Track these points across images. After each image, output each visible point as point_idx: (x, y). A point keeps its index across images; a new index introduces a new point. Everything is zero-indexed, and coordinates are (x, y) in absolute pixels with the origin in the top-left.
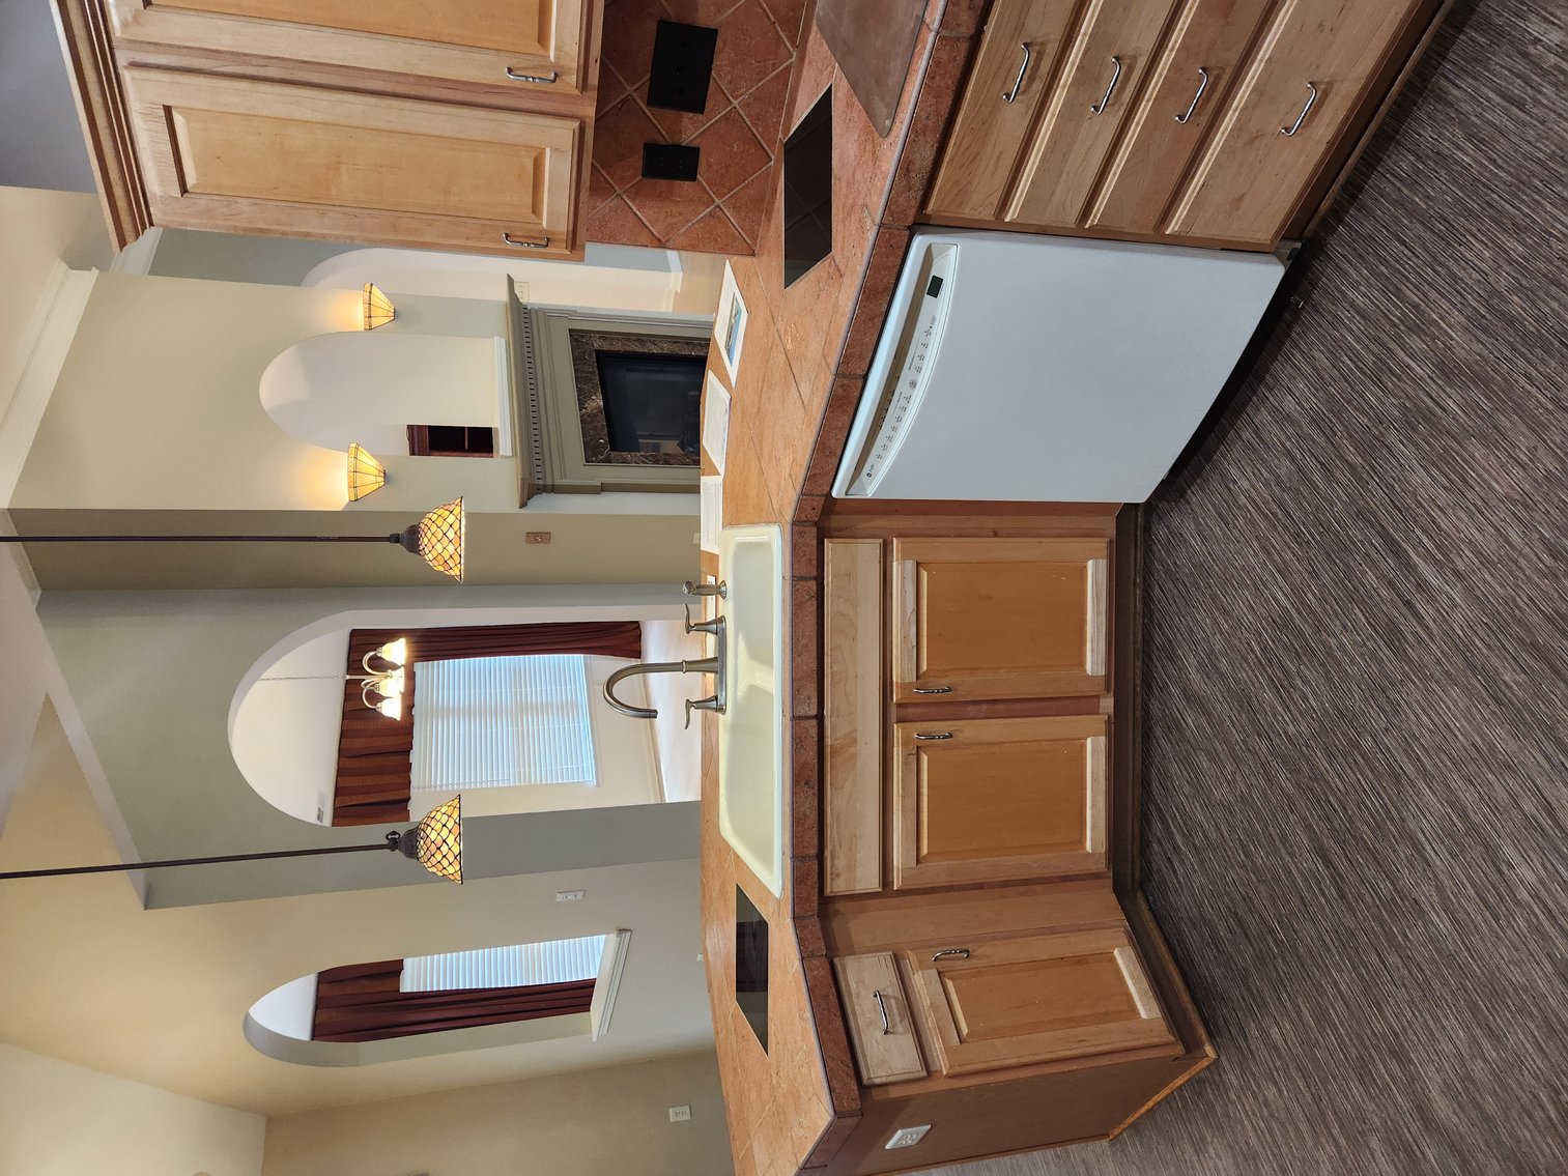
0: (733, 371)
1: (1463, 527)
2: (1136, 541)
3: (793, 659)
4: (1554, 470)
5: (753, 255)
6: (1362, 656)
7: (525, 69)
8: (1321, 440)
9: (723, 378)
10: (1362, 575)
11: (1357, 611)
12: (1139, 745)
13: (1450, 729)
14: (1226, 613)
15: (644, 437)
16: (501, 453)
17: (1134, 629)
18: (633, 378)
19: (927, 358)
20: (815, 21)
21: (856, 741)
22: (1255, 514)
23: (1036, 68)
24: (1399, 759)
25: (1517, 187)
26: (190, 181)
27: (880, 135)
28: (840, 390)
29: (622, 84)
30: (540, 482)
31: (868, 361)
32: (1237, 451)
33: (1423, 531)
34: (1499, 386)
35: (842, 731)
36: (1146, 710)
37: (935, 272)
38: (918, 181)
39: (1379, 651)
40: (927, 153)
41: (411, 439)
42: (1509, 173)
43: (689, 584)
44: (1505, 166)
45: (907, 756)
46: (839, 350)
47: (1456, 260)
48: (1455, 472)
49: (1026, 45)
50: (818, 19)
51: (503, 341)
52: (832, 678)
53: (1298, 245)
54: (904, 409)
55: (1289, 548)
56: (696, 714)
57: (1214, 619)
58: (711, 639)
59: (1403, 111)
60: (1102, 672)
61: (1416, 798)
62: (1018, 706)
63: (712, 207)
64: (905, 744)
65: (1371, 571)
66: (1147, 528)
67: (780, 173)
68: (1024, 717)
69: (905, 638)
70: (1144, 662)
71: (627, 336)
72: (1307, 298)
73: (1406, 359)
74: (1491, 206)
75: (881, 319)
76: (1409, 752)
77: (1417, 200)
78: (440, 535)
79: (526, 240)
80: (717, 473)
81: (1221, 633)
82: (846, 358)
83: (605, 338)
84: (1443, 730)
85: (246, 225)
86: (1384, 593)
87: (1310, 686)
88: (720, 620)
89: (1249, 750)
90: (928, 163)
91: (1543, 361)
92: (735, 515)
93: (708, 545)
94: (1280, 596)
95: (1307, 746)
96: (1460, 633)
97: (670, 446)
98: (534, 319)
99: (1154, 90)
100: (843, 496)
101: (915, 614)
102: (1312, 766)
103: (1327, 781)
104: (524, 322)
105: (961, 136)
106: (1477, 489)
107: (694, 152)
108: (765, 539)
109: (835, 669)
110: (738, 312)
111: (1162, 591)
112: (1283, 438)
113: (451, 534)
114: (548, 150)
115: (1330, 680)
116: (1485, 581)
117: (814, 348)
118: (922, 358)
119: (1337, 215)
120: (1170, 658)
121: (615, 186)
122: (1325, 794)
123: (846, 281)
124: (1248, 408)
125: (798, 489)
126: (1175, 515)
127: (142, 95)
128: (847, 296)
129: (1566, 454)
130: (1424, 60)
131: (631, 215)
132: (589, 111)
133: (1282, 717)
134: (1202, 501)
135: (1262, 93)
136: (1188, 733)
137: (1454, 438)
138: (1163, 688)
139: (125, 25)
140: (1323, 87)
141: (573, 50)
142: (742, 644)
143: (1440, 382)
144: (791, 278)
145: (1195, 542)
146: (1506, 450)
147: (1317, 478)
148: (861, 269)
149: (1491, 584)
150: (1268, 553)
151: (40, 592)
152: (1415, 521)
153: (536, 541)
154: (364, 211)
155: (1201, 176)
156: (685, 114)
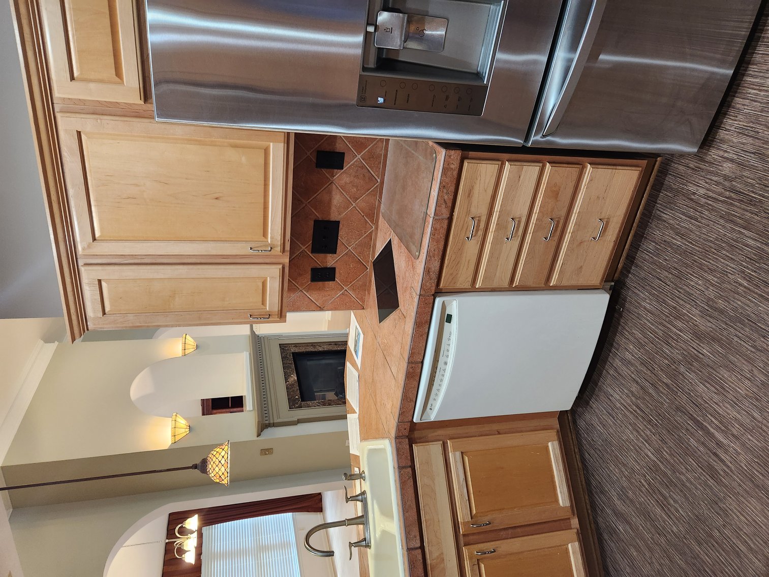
0: (359, 362)
1: (729, 412)
2: (570, 429)
3: (404, 514)
4: (765, 380)
5: (364, 309)
6: (700, 484)
7: (258, 247)
8: (649, 372)
9: (354, 364)
10: (688, 440)
11: (691, 460)
12: (597, 545)
13: (757, 523)
14: (624, 465)
15: (318, 392)
16: (247, 409)
17: (580, 477)
18: (310, 364)
19: (450, 351)
20: (381, 214)
21: (443, 560)
22: (626, 412)
23: (478, 226)
24: (735, 542)
25: (705, 253)
26: (107, 309)
27: (415, 258)
28: (411, 370)
29: (300, 246)
30: (267, 422)
31: (422, 355)
32: (609, 380)
33: (711, 415)
34: (725, 342)
35: (436, 554)
36: (596, 523)
37: (447, 312)
38: (434, 276)
39: (708, 481)
40: (436, 265)
41: (203, 405)
42: (700, 247)
43: (345, 474)
44: (696, 244)
45: (472, 566)
46: (408, 351)
47: (687, 286)
48: (716, 383)
49: (472, 218)
50: (382, 213)
51: (248, 353)
52: (426, 523)
53: (613, 284)
54: (443, 375)
55: (647, 428)
56: (355, 550)
57: (619, 469)
58: (359, 504)
59: (644, 224)
60: (568, 504)
61: (750, 565)
62: (528, 529)
63: (343, 291)
64: (471, 558)
65: (692, 438)
66: (575, 422)
67: (372, 274)
68: (532, 535)
69: (461, 495)
70: (589, 496)
71: (307, 344)
72: (623, 306)
73: (677, 331)
74: (696, 262)
75: (426, 335)
76: (739, 537)
77: (661, 261)
78: (217, 462)
79: (259, 317)
80: (354, 412)
81: (625, 477)
82: (412, 354)
83: (296, 346)
84: (753, 523)
85: (131, 325)
86: (702, 449)
87: (678, 503)
88: (363, 493)
89: (656, 543)
90: (437, 268)
91: (742, 328)
92: (367, 434)
93: (353, 451)
94: (649, 454)
95: (685, 538)
96: (745, 468)
97: (331, 396)
98: (262, 341)
99: (531, 228)
100: (419, 421)
101: (465, 481)
102: (691, 550)
103: (701, 559)
104: (258, 342)
105: (450, 256)
106: (731, 392)
107: (333, 269)
108: (382, 446)
109: (427, 518)
110: (359, 334)
111: (590, 455)
112: (630, 372)
113: (223, 462)
114: (268, 278)
115: (687, 499)
116: (749, 440)
117: (396, 350)
118: (448, 351)
119: (627, 270)
120: (602, 493)
121: (299, 287)
122: (702, 566)
123: (408, 320)
124: (609, 359)
125: (396, 420)
126: (587, 414)
127: (88, 276)
128: (409, 326)
129: (768, 372)
130: (647, 204)
131: (307, 299)
132: (286, 260)
133: (668, 522)
134: (598, 406)
135: (579, 225)
136: (621, 536)
137: (711, 368)
138: (602, 510)
139: (84, 249)
140: (606, 220)
141: (278, 237)
142: (376, 506)
143: (697, 342)
144: (382, 318)
145: (600, 428)
146: (738, 372)
147: (651, 391)
148: (413, 314)
149: (752, 441)
150: (638, 432)
151: (11, 510)
152: (706, 411)
153: (266, 454)
154: (185, 313)
155: (561, 260)
156: (328, 255)
